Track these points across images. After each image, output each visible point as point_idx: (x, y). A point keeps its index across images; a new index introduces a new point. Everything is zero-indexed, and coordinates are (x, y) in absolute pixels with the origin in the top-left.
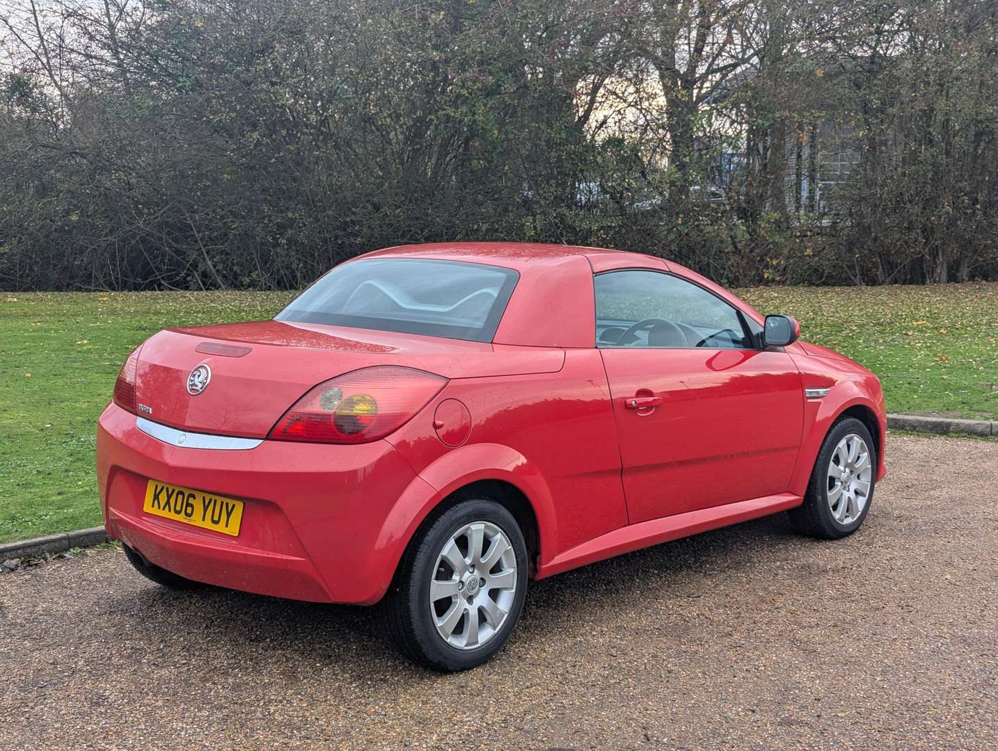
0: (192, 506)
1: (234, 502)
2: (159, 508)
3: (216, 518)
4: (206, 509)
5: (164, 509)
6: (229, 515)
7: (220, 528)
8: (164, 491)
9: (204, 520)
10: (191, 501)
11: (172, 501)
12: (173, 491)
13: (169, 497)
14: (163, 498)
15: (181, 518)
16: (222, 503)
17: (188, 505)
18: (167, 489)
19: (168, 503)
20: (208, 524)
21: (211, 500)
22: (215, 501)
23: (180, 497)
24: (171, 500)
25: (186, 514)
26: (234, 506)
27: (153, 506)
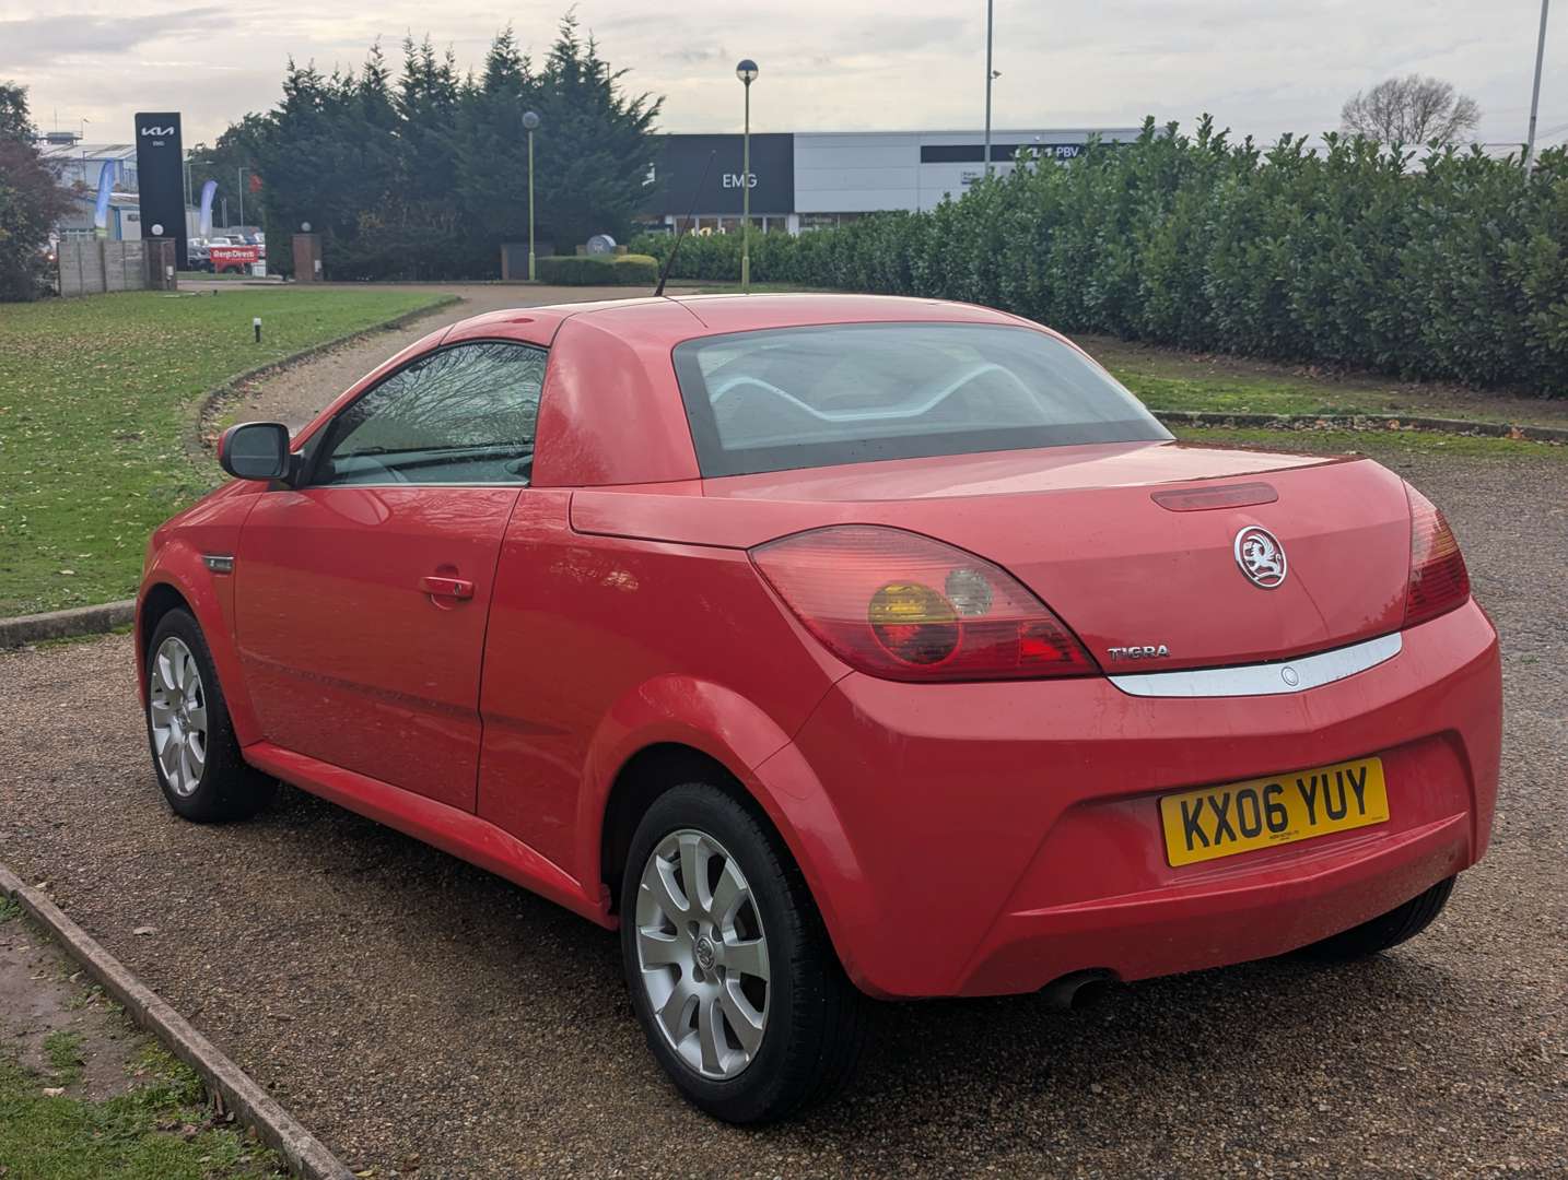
0: (1280, 808)
1: (1363, 763)
2: (1206, 844)
3: (1336, 807)
4: (1310, 801)
5: (1218, 841)
6: (1359, 790)
7: (1353, 820)
8: (1207, 806)
9: (1313, 822)
10: (1274, 799)
11: (1232, 818)
12: (1227, 797)
13: (1221, 813)
14: (1208, 821)
15: (1266, 839)
16: (1339, 776)
17: (1270, 809)
18: (1211, 799)
19: (1223, 825)
20: (1325, 826)
21: (1314, 780)
22: (1325, 778)
23: (1247, 803)
24: (1228, 817)
25: (1272, 827)
26: (1363, 771)
27: (1190, 847)
